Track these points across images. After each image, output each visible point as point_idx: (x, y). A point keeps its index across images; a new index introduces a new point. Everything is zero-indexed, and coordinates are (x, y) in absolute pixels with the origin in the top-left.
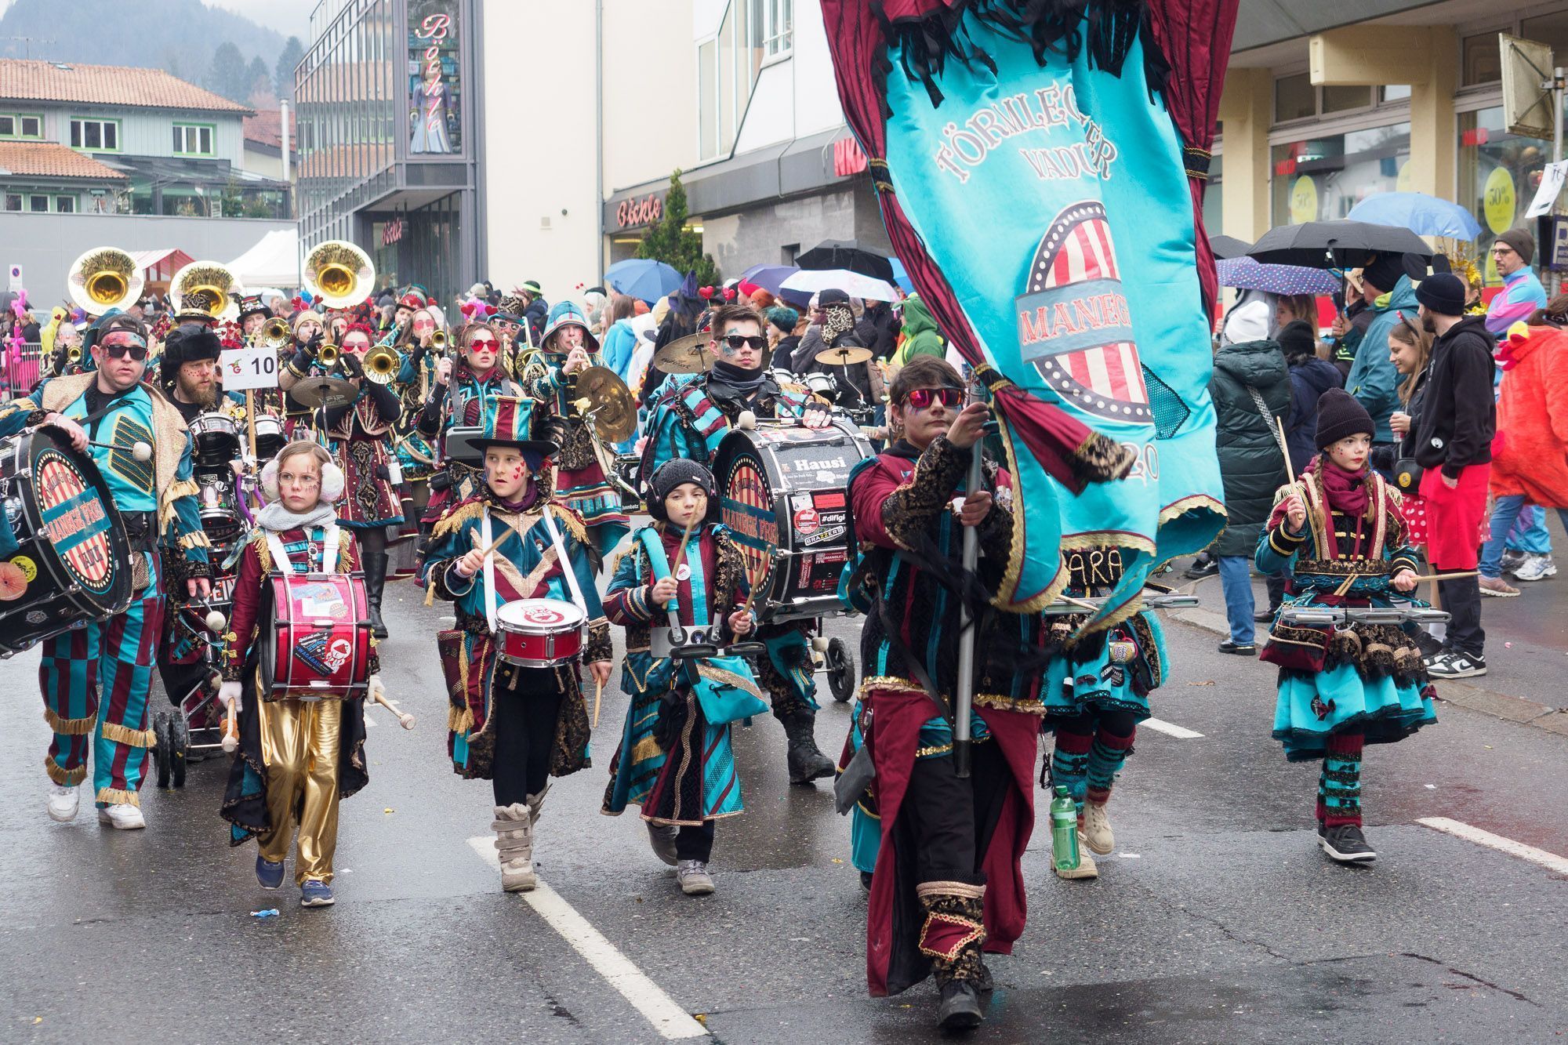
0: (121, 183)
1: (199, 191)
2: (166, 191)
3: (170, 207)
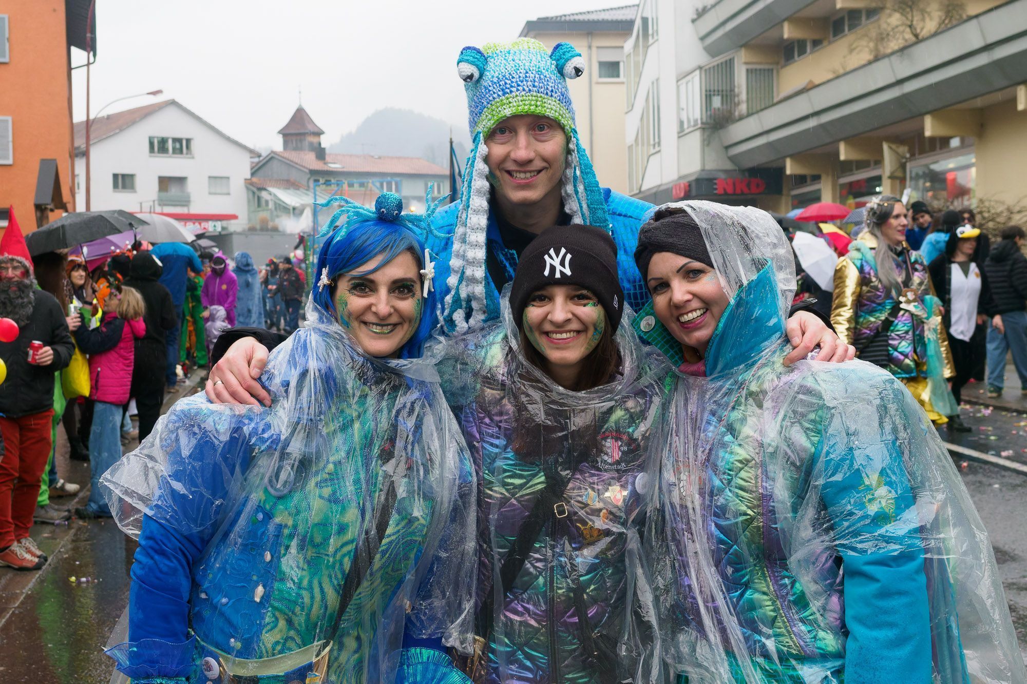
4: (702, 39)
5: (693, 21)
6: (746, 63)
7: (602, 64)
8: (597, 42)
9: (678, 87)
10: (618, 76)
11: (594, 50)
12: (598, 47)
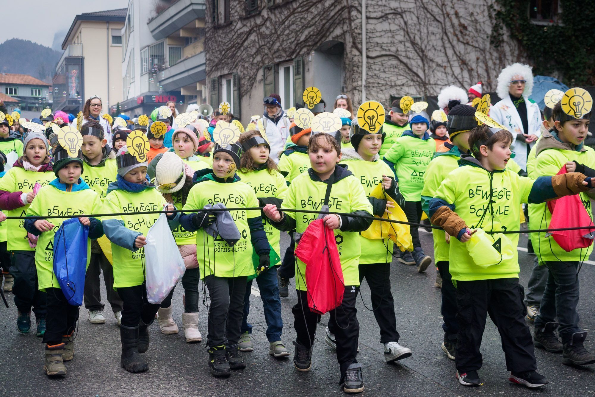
0: (17, 103)
1: (37, 105)
2: (29, 105)
3: (30, 109)
4: (152, 32)
5: (148, 24)
6: (169, 45)
7: (114, 37)
8: (112, 26)
9: (141, 53)
10: (121, 43)
11: (110, 30)
12: (112, 29)
